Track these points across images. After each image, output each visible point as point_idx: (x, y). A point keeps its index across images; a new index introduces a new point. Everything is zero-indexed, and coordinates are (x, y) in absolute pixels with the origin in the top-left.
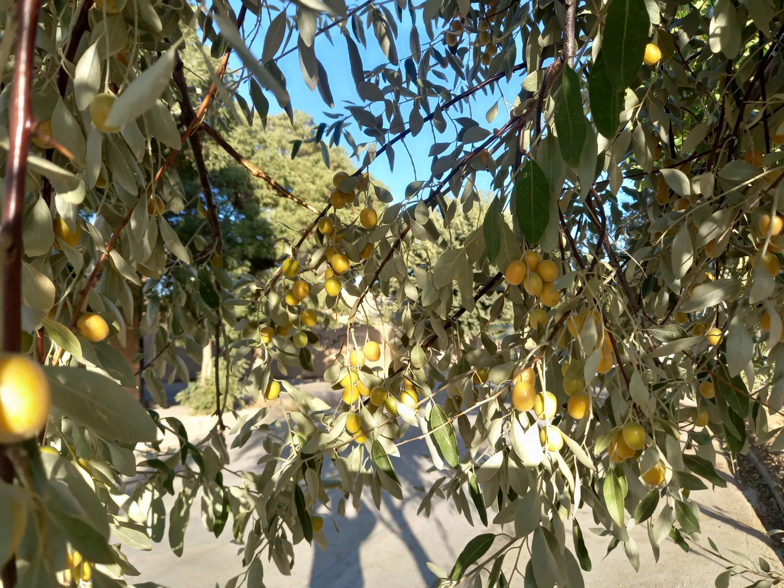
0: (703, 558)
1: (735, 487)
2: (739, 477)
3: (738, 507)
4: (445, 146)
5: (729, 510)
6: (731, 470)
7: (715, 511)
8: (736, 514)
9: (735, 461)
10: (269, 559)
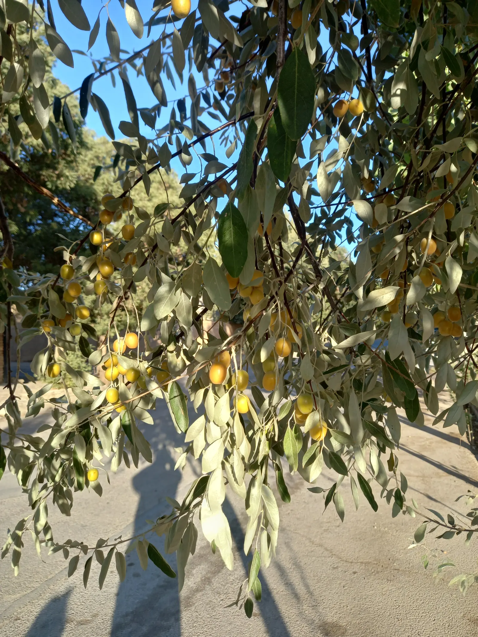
0: (440, 504)
1: (470, 452)
2: (473, 444)
3: (470, 467)
4: (192, 176)
5: (463, 469)
6: (468, 438)
7: (452, 469)
8: (468, 472)
9: (471, 432)
10: (54, 503)
